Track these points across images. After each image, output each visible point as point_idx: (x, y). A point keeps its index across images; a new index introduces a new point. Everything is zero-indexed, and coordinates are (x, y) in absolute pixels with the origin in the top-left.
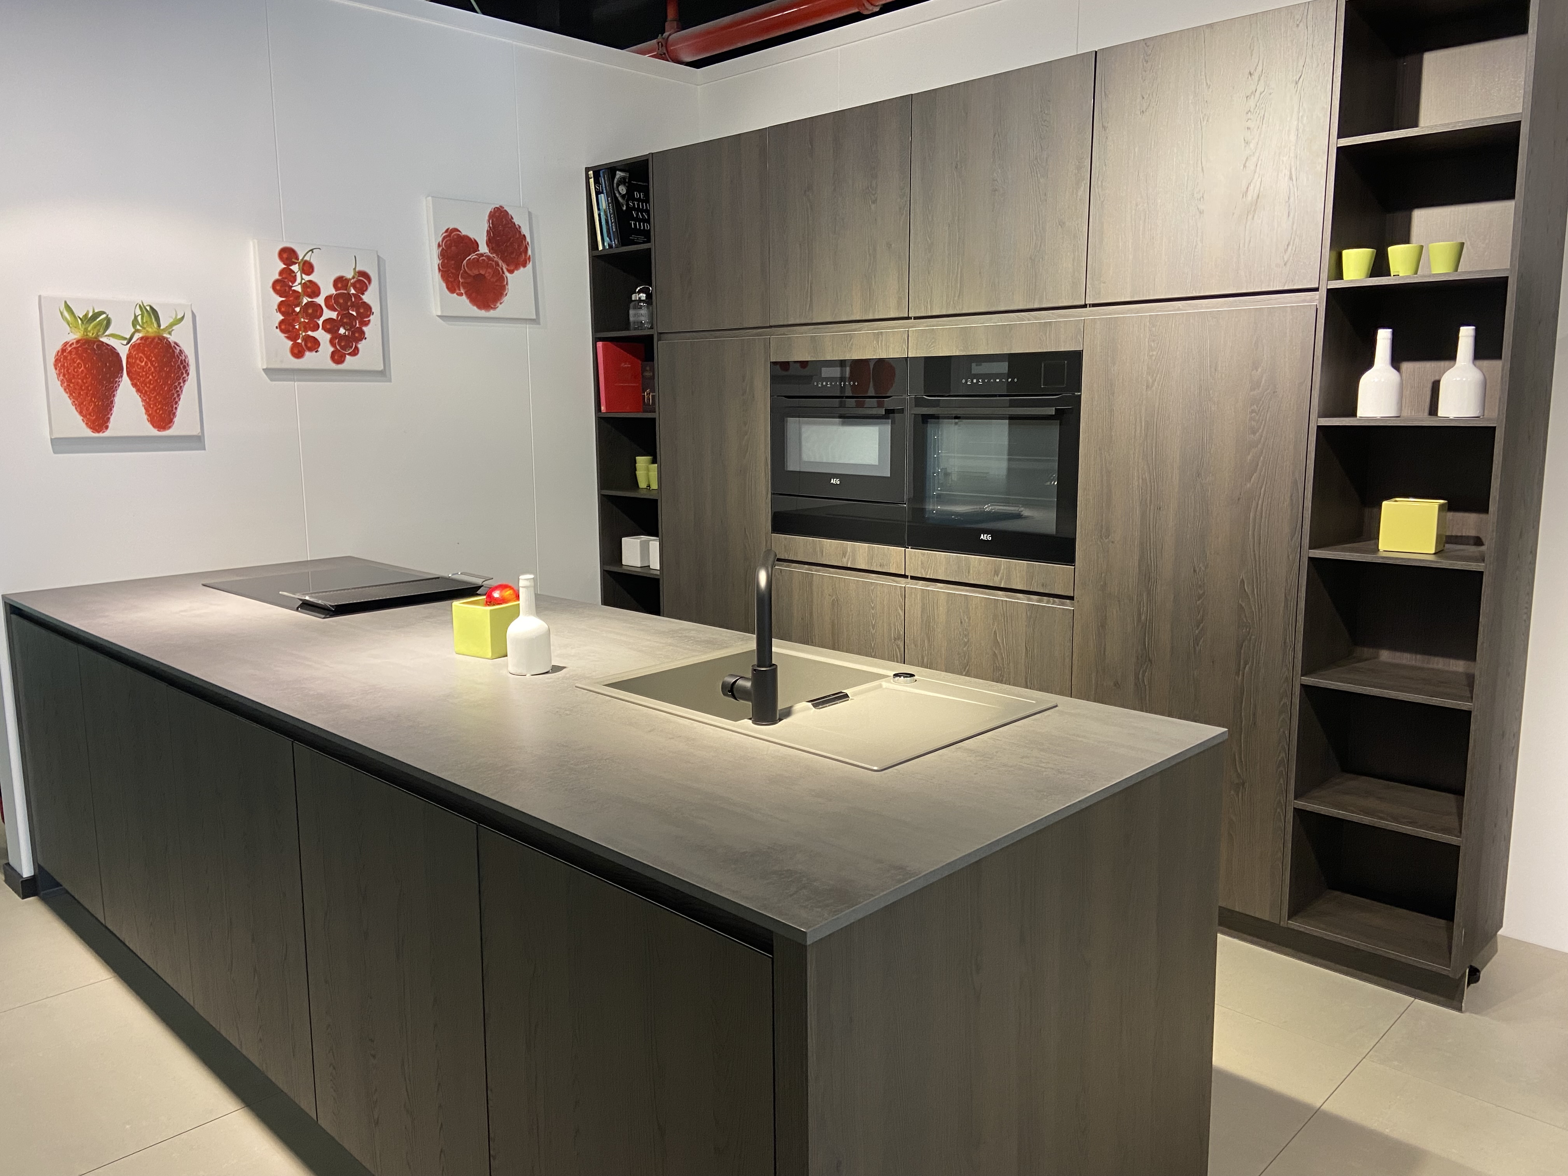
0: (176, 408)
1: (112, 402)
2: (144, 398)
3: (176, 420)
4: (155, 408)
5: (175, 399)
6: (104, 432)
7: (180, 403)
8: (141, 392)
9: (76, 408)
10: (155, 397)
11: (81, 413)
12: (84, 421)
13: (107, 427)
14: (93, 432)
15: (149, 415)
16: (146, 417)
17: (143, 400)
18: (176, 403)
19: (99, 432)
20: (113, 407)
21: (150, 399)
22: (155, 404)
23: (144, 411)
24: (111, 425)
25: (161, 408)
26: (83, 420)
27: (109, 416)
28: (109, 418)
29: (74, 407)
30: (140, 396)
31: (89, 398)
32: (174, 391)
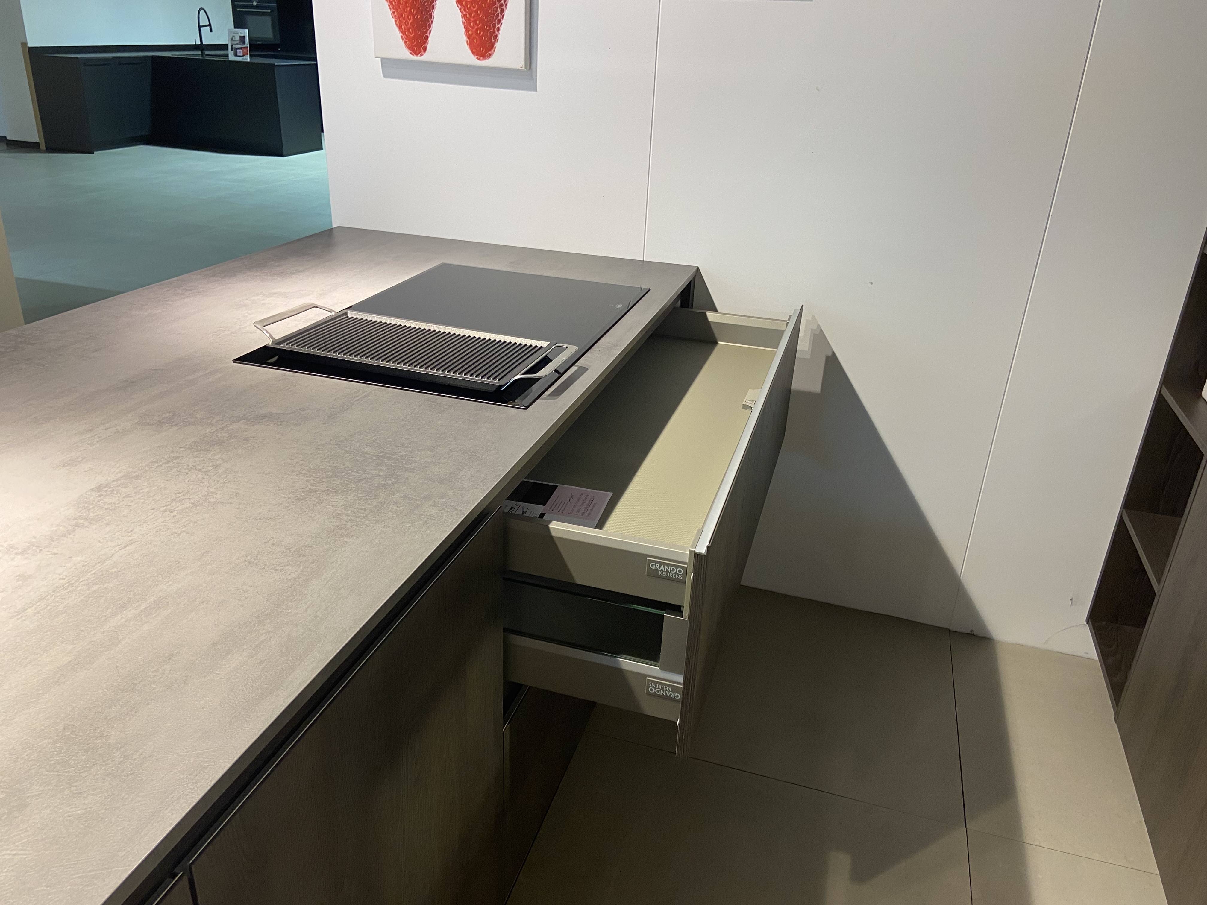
0: (498, 30)
1: (431, 16)
2: (465, 13)
3: (497, 45)
4: (476, 27)
5: (498, 15)
6: (422, 55)
7: (503, 21)
8: (461, 4)
9: (396, 21)
10: (476, 11)
11: (400, 28)
12: (403, 39)
13: (425, 49)
14: (411, 53)
15: (469, 37)
16: (465, 39)
17: (464, 16)
18: (499, 21)
19: (417, 55)
20: (432, 21)
21: (470, 14)
22: (475, 22)
23: (464, 30)
24: (429, 46)
25: (482, 29)
26: (402, 37)
27: (427, 34)
28: (427, 37)
29: (393, 20)
30: (460, 9)
31: (408, 9)
32: (498, 5)
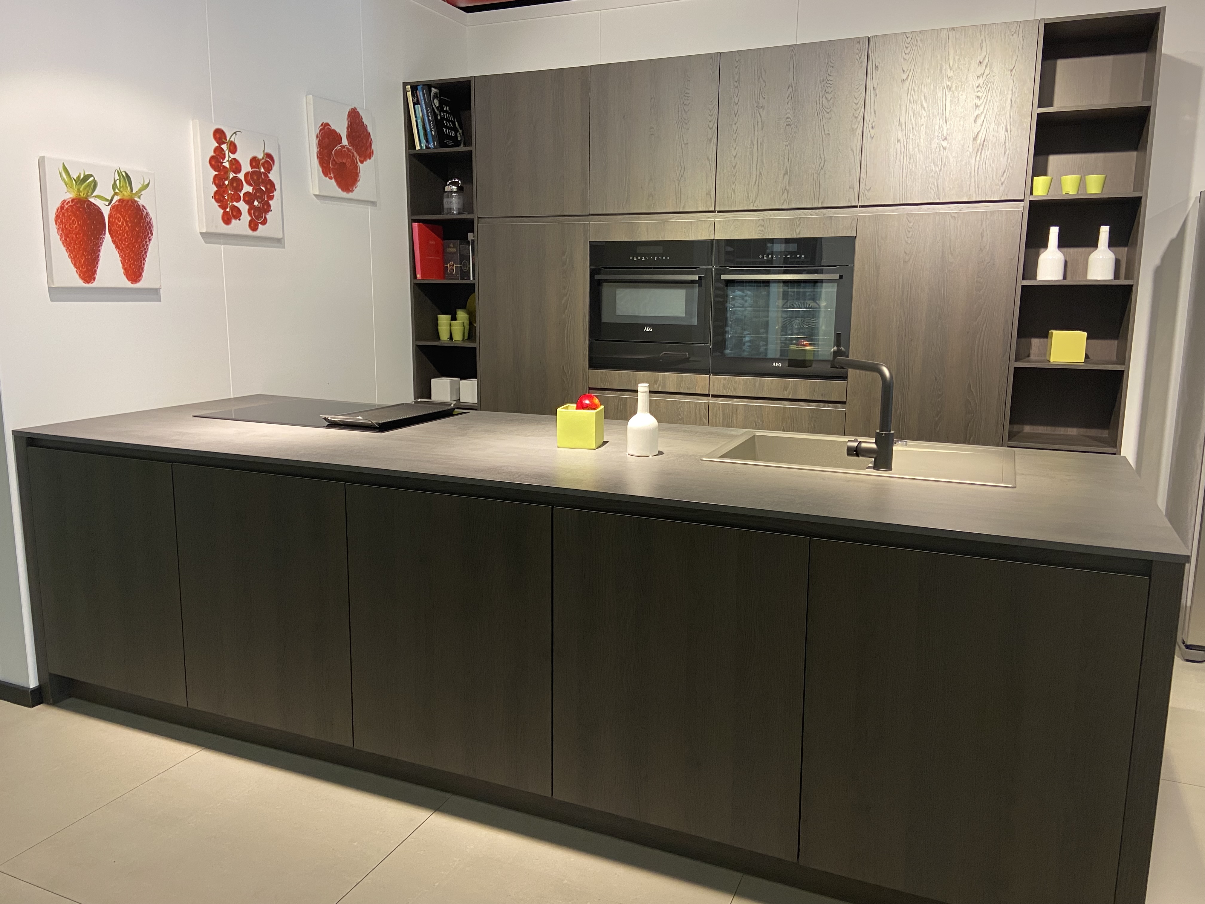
0: (144, 264)
1: (98, 256)
2: (121, 254)
3: (144, 274)
4: (129, 263)
5: (143, 255)
6: (92, 283)
7: (146, 259)
8: (119, 248)
9: (71, 261)
10: (129, 253)
11: (75, 265)
12: (77, 273)
13: (94, 279)
14: (84, 282)
15: (125, 269)
16: (122, 271)
17: (121, 256)
18: (144, 259)
19: (88, 283)
20: (99, 260)
21: (125, 255)
22: (129, 260)
23: (121, 265)
24: (97, 277)
25: (133, 264)
26: (77, 271)
27: (96, 269)
28: (96, 271)
30: (118, 252)
31: (81, 252)
32: (142, 249)
